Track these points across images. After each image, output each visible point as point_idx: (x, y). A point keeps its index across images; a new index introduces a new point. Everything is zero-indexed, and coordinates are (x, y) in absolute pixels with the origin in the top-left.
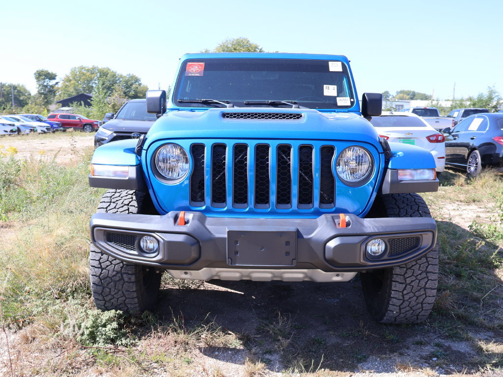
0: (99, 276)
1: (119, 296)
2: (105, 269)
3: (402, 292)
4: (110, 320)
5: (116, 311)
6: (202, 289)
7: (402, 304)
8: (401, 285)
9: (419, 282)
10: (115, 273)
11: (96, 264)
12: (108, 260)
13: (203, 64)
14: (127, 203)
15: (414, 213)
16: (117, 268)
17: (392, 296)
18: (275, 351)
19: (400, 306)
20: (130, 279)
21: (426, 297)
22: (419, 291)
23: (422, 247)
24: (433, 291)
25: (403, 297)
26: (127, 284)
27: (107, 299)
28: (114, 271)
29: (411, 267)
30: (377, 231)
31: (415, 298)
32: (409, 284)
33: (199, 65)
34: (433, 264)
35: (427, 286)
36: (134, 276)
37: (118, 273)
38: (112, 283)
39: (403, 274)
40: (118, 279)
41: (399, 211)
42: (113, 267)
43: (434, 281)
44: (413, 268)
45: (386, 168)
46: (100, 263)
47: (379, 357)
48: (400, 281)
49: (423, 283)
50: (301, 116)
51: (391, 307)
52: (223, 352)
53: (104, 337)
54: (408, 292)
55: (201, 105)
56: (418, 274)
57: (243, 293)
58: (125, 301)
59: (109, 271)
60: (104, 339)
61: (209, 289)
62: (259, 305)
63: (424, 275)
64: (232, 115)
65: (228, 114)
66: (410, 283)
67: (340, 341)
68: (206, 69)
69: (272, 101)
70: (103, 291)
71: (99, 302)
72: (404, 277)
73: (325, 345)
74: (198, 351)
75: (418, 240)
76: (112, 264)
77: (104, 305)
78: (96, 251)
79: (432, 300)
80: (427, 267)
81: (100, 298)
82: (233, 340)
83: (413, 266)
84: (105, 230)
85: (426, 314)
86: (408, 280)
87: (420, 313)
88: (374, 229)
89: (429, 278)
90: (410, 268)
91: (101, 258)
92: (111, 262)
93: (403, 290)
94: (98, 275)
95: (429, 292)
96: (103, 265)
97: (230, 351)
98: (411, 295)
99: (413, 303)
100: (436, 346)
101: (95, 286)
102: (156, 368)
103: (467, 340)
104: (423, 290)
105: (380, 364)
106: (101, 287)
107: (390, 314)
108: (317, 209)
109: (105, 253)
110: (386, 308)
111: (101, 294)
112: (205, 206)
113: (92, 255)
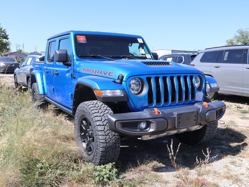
1: (112, 156)
2: (108, 143)
3: (209, 130)
9: (214, 125)
11: (104, 141)
12: (109, 138)
14: (106, 109)
17: (206, 132)
19: (207, 136)
20: (119, 145)
21: (215, 131)
22: (214, 129)
23: (223, 111)
25: (209, 132)
26: (117, 148)
28: (112, 143)
31: (212, 132)
35: (216, 126)
37: (114, 143)
38: (111, 150)
40: (114, 147)
45: (206, 83)
46: (106, 141)
48: (209, 126)
55: (92, 58)
56: (214, 122)
59: (110, 143)
66: (212, 126)
68: (87, 39)
70: (106, 155)
71: (100, 161)
76: (111, 140)
78: (103, 135)
81: (104, 158)
87: (211, 137)
91: (106, 138)
92: (111, 139)
94: (105, 146)
95: (216, 129)
99: (211, 134)
101: (102, 153)
106: (106, 153)
107: (203, 140)
108: (190, 101)
109: (107, 135)
110: (202, 138)
111: (105, 156)
112: (154, 105)
113: (101, 137)
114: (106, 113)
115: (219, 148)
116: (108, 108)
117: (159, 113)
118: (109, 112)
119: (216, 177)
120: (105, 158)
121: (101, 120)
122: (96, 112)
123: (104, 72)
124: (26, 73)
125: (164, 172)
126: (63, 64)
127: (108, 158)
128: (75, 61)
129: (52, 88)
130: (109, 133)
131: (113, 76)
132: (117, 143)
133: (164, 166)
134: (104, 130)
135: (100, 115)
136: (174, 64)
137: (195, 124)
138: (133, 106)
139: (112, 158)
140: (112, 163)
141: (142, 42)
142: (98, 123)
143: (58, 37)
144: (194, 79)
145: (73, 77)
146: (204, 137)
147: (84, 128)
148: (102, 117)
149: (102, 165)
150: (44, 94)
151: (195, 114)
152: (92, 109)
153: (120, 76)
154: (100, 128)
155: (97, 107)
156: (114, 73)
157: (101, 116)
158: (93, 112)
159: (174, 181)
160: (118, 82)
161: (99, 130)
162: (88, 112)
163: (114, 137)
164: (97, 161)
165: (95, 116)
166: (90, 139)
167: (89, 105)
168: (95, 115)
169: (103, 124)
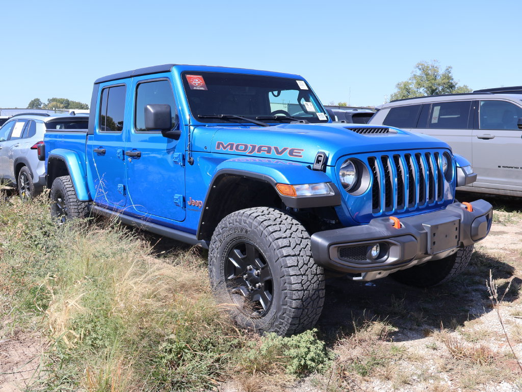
0: (302, 299)
2: (306, 290)
7: (459, 266)
10: (314, 292)
11: (298, 287)
12: (308, 281)
16: (316, 286)
20: (323, 294)
28: (313, 289)
38: (311, 303)
40: (316, 297)
42: (313, 286)
45: (456, 167)
46: (302, 286)
59: (309, 291)
68: (206, 83)
70: (302, 314)
76: (311, 283)
78: (297, 274)
81: (297, 321)
84: (339, 247)
91: (302, 280)
94: (301, 297)
96: (305, 287)
101: (296, 311)
106: (302, 310)
107: (449, 276)
108: (437, 202)
109: (304, 274)
110: (448, 272)
111: (299, 318)
112: (381, 211)
113: (294, 279)
114: (295, 230)
115: (476, 290)
116: (295, 221)
117: (401, 225)
118: (298, 229)
119: (502, 342)
120: (300, 321)
121: (290, 246)
122: (276, 229)
123: (276, 149)
124: (11, 155)
125: (404, 341)
126: (161, 135)
127: (305, 320)
128: (192, 128)
129: (121, 186)
130: (306, 271)
131: (301, 156)
132: (320, 290)
133: (396, 330)
134: (297, 266)
135: (285, 236)
136: (398, 131)
137: (457, 245)
138: (348, 214)
139: (310, 321)
140: (310, 330)
141: (306, 88)
142: (285, 252)
143: (131, 77)
144: (441, 160)
145: (190, 162)
146: (452, 270)
147: (236, 265)
148: (291, 239)
149: (293, 336)
150: (90, 200)
151: (457, 225)
152: (266, 223)
153: (321, 156)
154: (290, 261)
155: (275, 220)
156: (303, 150)
157: (286, 238)
158: (271, 229)
159: (432, 355)
160: (317, 168)
161: (289, 265)
162: (258, 230)
163: (315, 278)
164: (284, 327)
165: (277, 237)
166: (254, 286)
167: (256, 217)
168: (276, 235)
169: (293, 254)
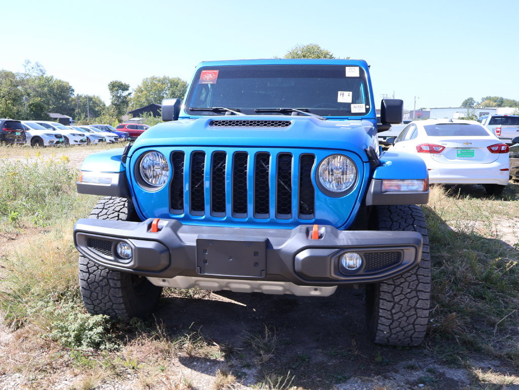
0: (87, 281)
1: (106, 301)
2: (92, 273)
3: (391, 311)
4: (96, 325)
5: (103, 316)
6: (206, 299)
7: (391, 324)
8: (389, 303)
9: (409, 301)
10: (101, 278)
11: (84, 268)
12: (95, 266)
13: (217, 71)
14: (118, 210)
15: (408, 227)
16: (104, 273)
17: (380, 314)
18: (254, 366)
19: (389, 326)
20: (115, 284)
21: (417, 317)
22: (409, 310)
23: (403, 263)
24: (425, 312)
25: (392, 316)
26: (113, 289)
27: (96, 303)
28: (100, 276)
29: (400, 285)
30: (350, 244)
31: (405, 318)
32: (398, 303)
33: (213, 72)
34: (424, 282)
35: (418, 305)
36: (119, 282)
37: (104, 278)
38: (99, 288)
39: (390, 291)
40: (104, 284)
41: (392, 225)
42: (100, 272)
43: (425, 301)
44: (401, 286)
46: (88, 268)
47: (361, 379)
48: (388, 299)
49: (413, 302)
50: (290, 124)
51: (380, 327)
52: (202, 363)
53: (89, 340)
54: (397, 311)
55: (211, 113)
56: (407, 292)
57: (245, 305)
58: (112, 306)
59: (96, 275)
60: (89, 342)
61: (213, 299)
62: (257, 318)
63: (414, 294)
64: (227, 123)
65: (217, 121)
66: (399, 301)
67: (325, 360)
68: (219, 77)
69: (283, 109)
70: (91, 296)
71: (89, 306)
72: (392, 294)
73: (308, 362)
74: (177, 359)
75: (399, 256)
76: (98, 269)
77: (93, 309)
79: (425, 321)
80: (417, 285)
81: (90, 302)
82: (215, 352)
83: (401, 283)
84: (86, 236)
85: (421, 336)
86: (397, 299)
87: (413, 334)
88: (347, 241)
89: (420, 297)
90: (398, 286)
91: (88, 263)
93: (392, 309)
94: (86, 279)
95: (420, 312)
96: (91, 270)
97: (210, 362)
98: (401, 314)
99: (404, 324)
100: (428, 371)
101: (84, 290)
102: (130, 374)
103: (465, 367)
104: (413, 309)
105: (359, 386)
106: (90, 292)
107: (381, 334)
108: (296, 219)
111: (90, 298)
112: (184, 214)
114: (112, 217)
116: (125, 210)
118: (118, 217)
132: (110, 279)
151: (256, 249)
